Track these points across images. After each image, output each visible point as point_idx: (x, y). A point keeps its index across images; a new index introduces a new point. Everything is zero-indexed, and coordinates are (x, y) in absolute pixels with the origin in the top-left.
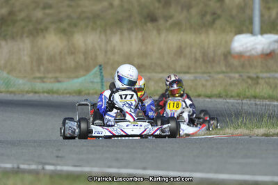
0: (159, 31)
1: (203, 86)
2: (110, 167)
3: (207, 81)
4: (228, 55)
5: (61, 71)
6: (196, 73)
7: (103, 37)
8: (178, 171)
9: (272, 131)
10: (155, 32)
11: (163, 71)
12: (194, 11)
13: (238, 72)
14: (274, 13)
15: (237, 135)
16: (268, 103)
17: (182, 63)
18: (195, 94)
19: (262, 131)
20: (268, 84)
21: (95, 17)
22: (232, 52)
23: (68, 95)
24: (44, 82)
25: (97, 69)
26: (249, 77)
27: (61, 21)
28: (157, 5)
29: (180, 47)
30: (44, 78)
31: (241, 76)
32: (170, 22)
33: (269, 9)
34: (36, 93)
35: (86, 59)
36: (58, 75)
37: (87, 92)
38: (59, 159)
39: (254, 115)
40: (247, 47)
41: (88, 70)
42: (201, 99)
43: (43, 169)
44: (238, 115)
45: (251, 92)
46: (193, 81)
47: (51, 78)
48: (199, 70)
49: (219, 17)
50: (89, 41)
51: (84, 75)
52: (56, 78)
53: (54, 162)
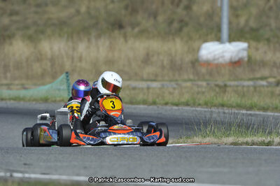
0: (125, 37)
1: (170, 93)
2: (78, 175)
3: (174, 89)
4: (196, 63)
5: (28, 78)
6: (163, 80)
7: (70, 44)
9: (241, 140)
10: (122, 40)
11: (130, 79)
12: (161, 18)
13: (205, 80)
14: (242, 21)
15: (205, 144)
16: (236, 111)
17: (149, 70)
18: (162, 102)
19: (231, 139)
20: (236, 92)
21: (61, 24)
22: (200, 59)
23: (34, 103)
24: (11, 89)
25: (63, 76)
26: (217, 86)
27: (27, 28)
28: (123, 12)
29: (148, 54)
30: (11, 84)
31: (208, 84)
32: (136, 30)
33: (237, 16)
35: (53, 65)
36: (24, 81)
37: (54, 99)
38: (26, 166)
39: (223, 123)
40: (215, 55)
41: (54, 77)
42: (168, 107)
43: (11, 176)
44: (206, 123)
45: (219, 100)
46: (160, 89)
47: (17, 85)
48: (166, 78)
49: (187, 24)
50: (56, 48)
51: (50, 83)
52: (22, 85)
53: (22, 169)
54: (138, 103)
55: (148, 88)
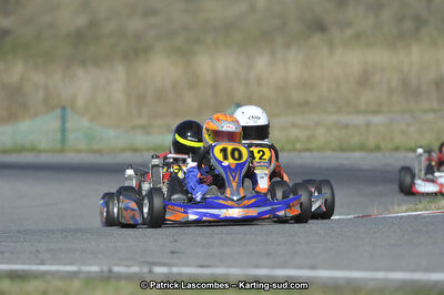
0: (331, 46)
1: (403, 132)
2: (257, 266)
4: (441, 82)
6: (391, 112)
8: (366, 270)
10: (325, 50)
11: (339, 110)
17: (367, 97)
21: (228, 29)
24: (148, 133)
27: (173, 34)
28: (326, 5)
29: (366, 71)
30: (148, 127)
32: (349, 33)
34: (135, 150)
38: (175, 256)
42: (400, 155)
43: (150, 271)
46: (386, 126)
48: (396, 108)
49: (425, 22)
50: (220, 66)
53: (168, 261)
54: (352, 149)
55: (368, 125)
